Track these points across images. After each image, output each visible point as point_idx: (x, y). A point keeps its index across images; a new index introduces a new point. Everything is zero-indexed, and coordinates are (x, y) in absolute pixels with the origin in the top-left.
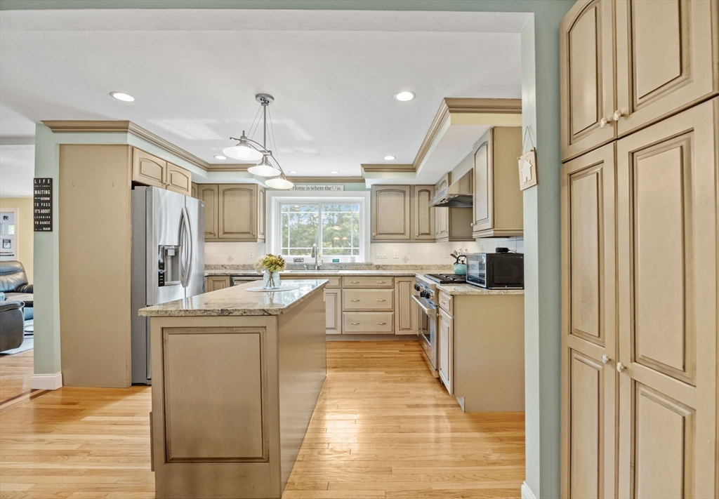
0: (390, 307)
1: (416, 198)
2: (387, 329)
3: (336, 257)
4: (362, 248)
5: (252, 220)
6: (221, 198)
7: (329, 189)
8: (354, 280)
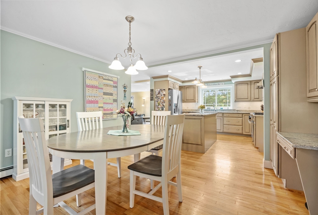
0: (241, 124)
1: (253, 85)
2: (240, 132)
3: (221, 107)
4: (231, 104)
5: (194, 96)
6: (185, 90)
7: (219, 84)
8: (228, 115)
